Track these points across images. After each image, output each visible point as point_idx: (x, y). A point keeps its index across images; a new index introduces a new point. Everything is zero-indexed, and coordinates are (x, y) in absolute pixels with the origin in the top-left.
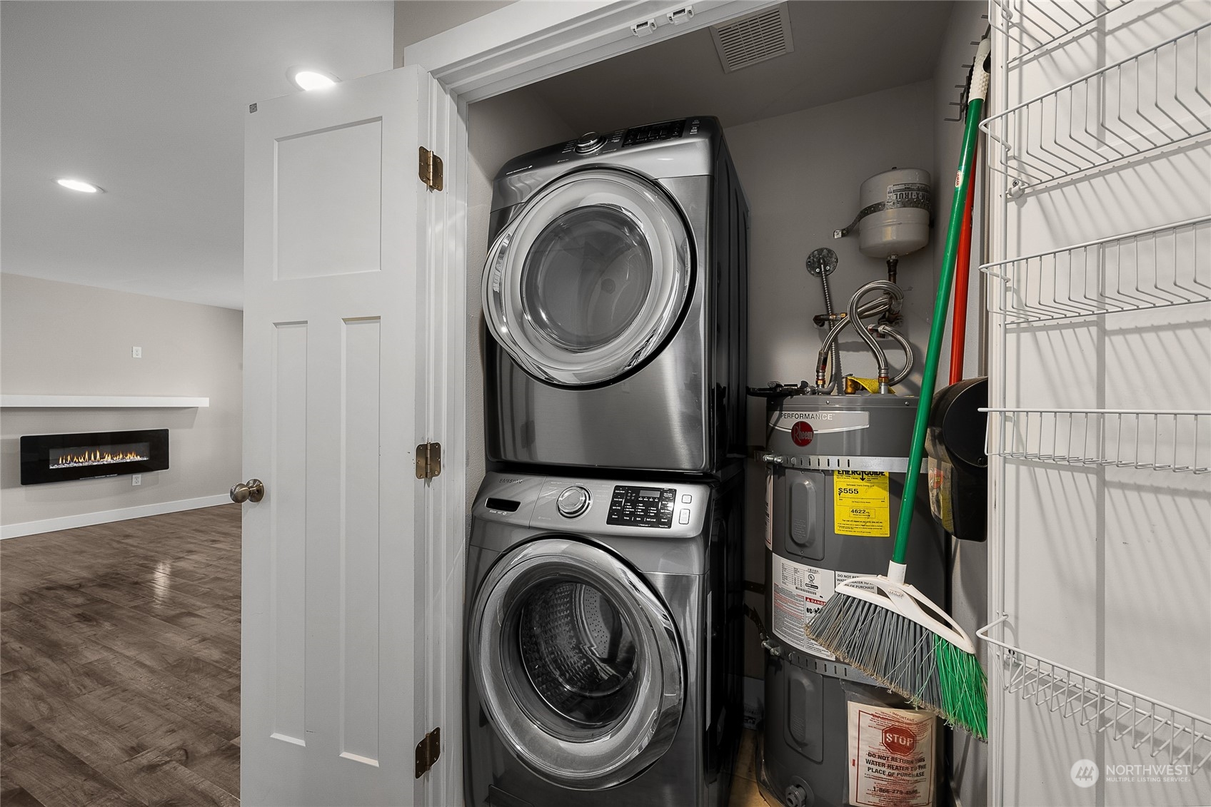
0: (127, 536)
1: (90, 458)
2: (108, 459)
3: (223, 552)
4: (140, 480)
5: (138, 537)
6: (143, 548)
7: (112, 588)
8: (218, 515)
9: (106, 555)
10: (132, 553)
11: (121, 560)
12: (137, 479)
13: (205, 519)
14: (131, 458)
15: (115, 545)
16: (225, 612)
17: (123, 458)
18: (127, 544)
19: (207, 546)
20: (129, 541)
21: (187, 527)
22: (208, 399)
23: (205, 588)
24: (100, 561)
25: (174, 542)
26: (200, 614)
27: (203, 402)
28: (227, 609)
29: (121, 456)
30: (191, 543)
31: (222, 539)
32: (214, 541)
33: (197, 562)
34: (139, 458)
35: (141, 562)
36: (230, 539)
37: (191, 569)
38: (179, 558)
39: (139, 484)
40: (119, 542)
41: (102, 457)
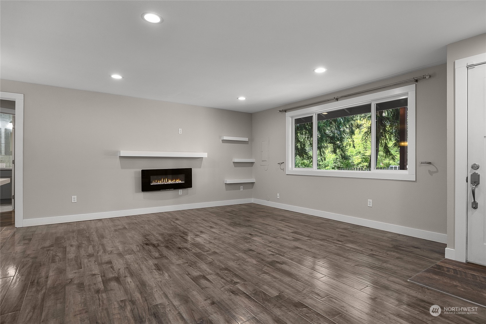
0: (177, 219)
1: (163, 181)
2: (170, 182)
3: (216, 235)
4: (181, 192)
5: (180, 220)
6: (182, 227)
7: (170, 249)
8: (211, 212)
9: (169, 228)
10: (179, 229)
11: (174, 232)
12: (180, 192)
13: (207, 214)
14: (178, 181)
15: (172, 223)
16: (223, 280)
17: (175, 182)
18: (177, 224)
19: (208, 229)
20: (177, 222)
21: (199, 217)
22: (207, 153)
23: (210, 259)
24: (166, 231)
25: (195, 225)
26: (209, 278)
27: (205, 155)
28: (223, 278)
29: (174, 180)
30: (202, 227)
31: (214, 226)
32: (211, 227)
33: (205, 239)
34: (180, 182)
35: (182, 235)
36: (218, 227)
37: (203, 243)
38: (197, 235)
39: (181, 194)
40: (174, 222)
41: (168, 181)
